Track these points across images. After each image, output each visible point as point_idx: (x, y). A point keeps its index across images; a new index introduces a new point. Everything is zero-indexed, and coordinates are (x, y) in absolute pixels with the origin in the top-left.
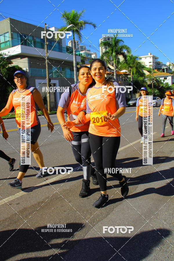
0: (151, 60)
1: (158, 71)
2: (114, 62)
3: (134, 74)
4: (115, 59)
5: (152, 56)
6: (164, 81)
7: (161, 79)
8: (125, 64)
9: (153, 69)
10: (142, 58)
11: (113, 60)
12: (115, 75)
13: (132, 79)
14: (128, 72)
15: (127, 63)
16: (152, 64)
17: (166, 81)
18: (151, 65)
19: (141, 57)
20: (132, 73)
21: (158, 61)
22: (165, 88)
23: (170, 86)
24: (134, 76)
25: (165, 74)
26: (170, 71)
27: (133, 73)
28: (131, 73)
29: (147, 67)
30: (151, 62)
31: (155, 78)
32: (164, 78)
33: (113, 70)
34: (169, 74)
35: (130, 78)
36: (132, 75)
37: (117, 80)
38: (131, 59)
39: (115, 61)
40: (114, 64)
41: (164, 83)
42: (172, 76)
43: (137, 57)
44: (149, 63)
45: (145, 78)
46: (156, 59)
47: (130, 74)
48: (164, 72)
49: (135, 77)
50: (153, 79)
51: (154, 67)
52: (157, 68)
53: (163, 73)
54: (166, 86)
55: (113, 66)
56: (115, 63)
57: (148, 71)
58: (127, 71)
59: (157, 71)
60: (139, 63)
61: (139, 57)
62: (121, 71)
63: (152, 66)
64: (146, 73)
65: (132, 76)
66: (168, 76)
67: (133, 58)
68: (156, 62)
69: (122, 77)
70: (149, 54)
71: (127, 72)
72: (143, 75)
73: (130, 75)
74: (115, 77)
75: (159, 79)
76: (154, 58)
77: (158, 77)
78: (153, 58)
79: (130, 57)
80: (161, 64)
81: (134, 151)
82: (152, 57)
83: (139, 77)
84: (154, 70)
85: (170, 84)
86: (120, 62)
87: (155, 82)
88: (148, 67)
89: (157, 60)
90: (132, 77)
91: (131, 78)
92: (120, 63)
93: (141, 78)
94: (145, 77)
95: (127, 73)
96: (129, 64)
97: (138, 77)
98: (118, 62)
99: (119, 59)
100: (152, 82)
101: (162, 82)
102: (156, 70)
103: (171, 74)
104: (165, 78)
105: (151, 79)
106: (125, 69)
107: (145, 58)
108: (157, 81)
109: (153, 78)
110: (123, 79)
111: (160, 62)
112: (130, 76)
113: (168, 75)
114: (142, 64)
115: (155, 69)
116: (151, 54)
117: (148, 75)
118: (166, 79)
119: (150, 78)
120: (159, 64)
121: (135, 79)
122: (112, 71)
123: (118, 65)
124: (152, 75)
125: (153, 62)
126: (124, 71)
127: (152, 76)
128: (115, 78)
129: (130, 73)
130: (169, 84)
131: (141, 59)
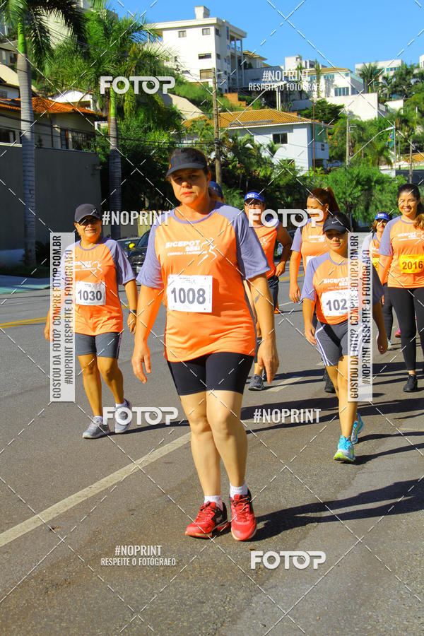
0: (209, 43)
1: (244, 103)
2: (20, 49)
3: (127, 115)
4: (24, 32)
5: (214, 21)
6: (273, 151)
7: (259, 140)
8: (78, 61)
9: (220, 93)
10: (164, 33)
11: (13, 36)
12: (25, 114)
13: (117, 138)
14: (95, 102)
15: (87, 56)
16: (211, 63)
17: (282, 153)
18: (208, 71)
19: (159, 26)
20: (112, 111)
21: (245, 50)
22: (278, 186)
23: (304, 178)
24: (123, 127)
25: (277, 115)
26: (302, 104)
27: (120, 111)
28: (108, 109)
29: (188, 78)
30: (207, 56)
31: (228, 134)
32: (271, 136)
33: (17, 88)
34: (294, 115)
35: (107, 135)
36: (112, 117)
37: (40, 141)
38: (107, 33)
39: (25, 44)
40: (21, 56)
41: (276, 160)
42: (312, 129)
43: (140, 29)
44: (201, 57)
45: (180, 136)
46: (232, 39)
47: (104, 115)
48: (273, 105)
49: (128, 129)
50: (221, 143)
51: (225, 80)
52: (238, 86)
53: (267, 110)
54: (286, 174)
55: (13, 68)
56: (25, 52)
57: (193, 102)
58: (88, 98)
59: (240, 100)
60: (151, 56)
61: (148, 27)
62: (58, 94)
63: (212, 75)
64: (188, 111)
65: (112, 125)
66: (291, 128)
67: (120, 29)
68: (233, 56)
69: (64, 130)
70: (199, 11)
71: (87, 104)
72: (169, 119)
73: (105, 119)
74: (25, 127)
75: (251, 141)
76: (225, 33)
77: (243, 131)
78: (217, 32)
79: (100, 21)
80: (259, 64)
81: (132, 511)
82: (212, 29)
83: (150, 129)
84: (222, 96)
85: (303, 164)
86: (51, 51)
87: (230, 155)
88: (194, 77)
89: (238, 43)
90: (117, 130)
91: (112, 133)
92: (52, 55)
93: (161, 138)
94: (178, 128)
95: (91, 109)
96: (100, 62)
97: (145, 132)
98: (41, 47)
99: (43, 30)
100: (217, 157)
101: (265, 154)
102: (233, 98)
103: (308, 116)
104: (280, 139)
105: (211, 144)
106: (77, 87)
107: (176, 32)
108: (242, 153)
109: (221, 135)
110: (67, 140)
111: (251, 58)
112: (104, 125)
113: (291, 119)
114: (166, 64)
115: (231, 90)
116: (206, 15)
117: (194, 121)
118: (284, 140)
119: (204, 136)
120: (248, 66)
121: (128, 142)
122: (11, 95)
123: (40, 63)
124: (215, 120)
125: (218, 56)
126: (73, 97)
127: (215, 126)
128: (26, 133)
129: (105, 107)
130: (298, 165)
131: (157, 34)
